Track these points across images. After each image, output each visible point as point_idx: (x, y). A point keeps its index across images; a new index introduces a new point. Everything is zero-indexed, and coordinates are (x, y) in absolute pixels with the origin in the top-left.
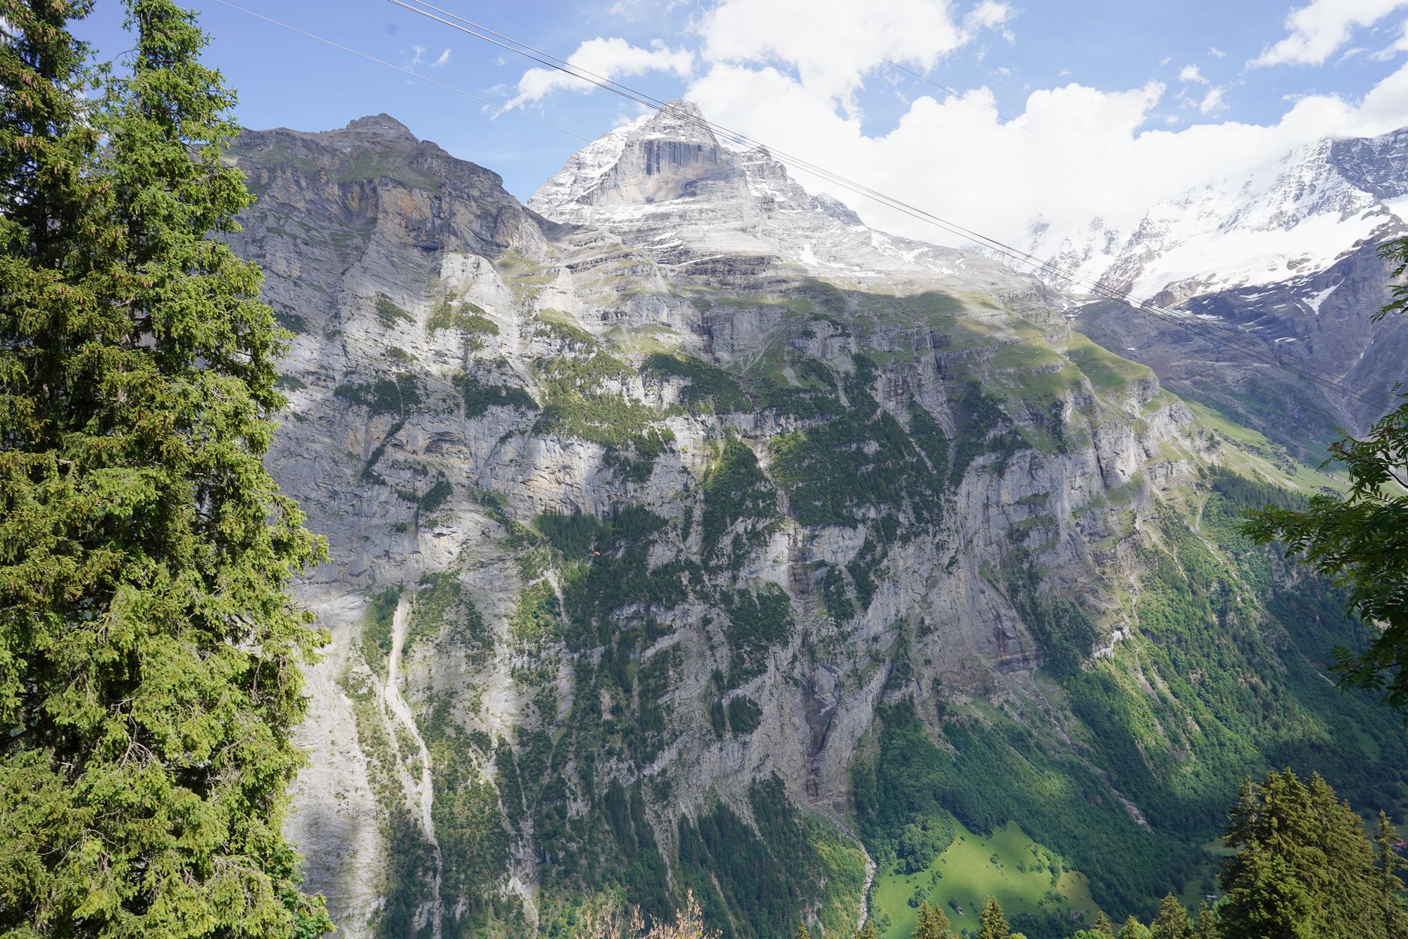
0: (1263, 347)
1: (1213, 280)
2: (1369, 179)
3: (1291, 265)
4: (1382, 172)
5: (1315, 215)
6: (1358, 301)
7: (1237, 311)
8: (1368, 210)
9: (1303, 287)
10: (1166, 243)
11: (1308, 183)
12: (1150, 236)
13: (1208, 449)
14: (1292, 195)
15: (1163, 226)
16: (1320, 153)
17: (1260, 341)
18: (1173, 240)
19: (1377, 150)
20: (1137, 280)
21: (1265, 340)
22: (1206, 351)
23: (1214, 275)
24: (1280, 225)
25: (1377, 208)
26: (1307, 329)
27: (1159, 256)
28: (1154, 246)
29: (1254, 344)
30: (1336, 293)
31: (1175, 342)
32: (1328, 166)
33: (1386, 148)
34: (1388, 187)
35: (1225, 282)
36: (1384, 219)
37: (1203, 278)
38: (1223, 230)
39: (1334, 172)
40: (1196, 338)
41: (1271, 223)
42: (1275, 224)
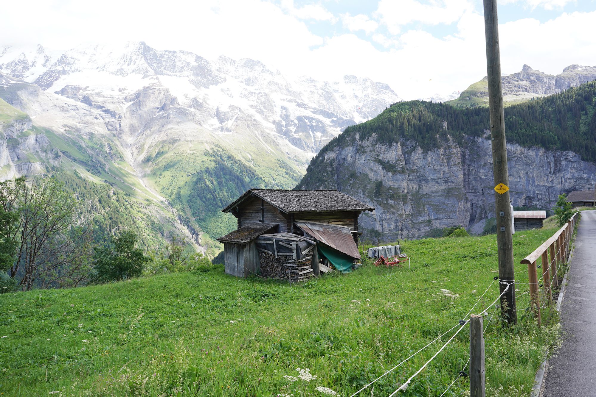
0: (101, 121)
1: (88, 89)
2: (155, 65)
3: (120, 90)
4: (160, 65)
5: (134, 73)
6: (140, 110)
7: (93, 104)
8: (152, 77)
9: (121, 99)
10: (73, 68)
11: (133, 60)
12: (66, 63)
13: (54, 158)
14: (127, 63)
15: (72, 61)
16: (139, 50)
17: (100, 118)
18: (76, 68)
19: (159, 55)
20: (55, 82)
21: (103, 118)
22: (75, 118)
23: (88, 87)
24: (121, 74)
25: (155, 77)
26: (120, 117)
27: (69, 74)
28: (67, 69)
29: (96, 118)
30: (133, 104)
31: (62, 111)
32: (141, 55)
33: (161, 56)
34: (161, 71)
35: (93, 90)
36: (156, 81)
37: (83, 86)
38: (98, 70)
39: (143, 58)
40: (72, 111)
41: (117, 72)
42: (119, 73)
